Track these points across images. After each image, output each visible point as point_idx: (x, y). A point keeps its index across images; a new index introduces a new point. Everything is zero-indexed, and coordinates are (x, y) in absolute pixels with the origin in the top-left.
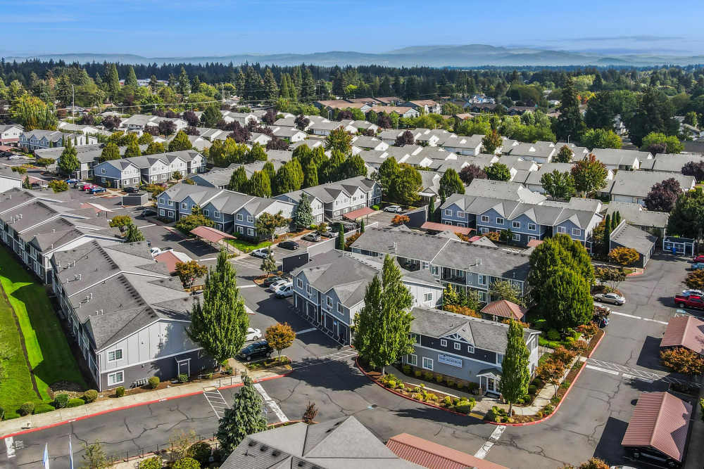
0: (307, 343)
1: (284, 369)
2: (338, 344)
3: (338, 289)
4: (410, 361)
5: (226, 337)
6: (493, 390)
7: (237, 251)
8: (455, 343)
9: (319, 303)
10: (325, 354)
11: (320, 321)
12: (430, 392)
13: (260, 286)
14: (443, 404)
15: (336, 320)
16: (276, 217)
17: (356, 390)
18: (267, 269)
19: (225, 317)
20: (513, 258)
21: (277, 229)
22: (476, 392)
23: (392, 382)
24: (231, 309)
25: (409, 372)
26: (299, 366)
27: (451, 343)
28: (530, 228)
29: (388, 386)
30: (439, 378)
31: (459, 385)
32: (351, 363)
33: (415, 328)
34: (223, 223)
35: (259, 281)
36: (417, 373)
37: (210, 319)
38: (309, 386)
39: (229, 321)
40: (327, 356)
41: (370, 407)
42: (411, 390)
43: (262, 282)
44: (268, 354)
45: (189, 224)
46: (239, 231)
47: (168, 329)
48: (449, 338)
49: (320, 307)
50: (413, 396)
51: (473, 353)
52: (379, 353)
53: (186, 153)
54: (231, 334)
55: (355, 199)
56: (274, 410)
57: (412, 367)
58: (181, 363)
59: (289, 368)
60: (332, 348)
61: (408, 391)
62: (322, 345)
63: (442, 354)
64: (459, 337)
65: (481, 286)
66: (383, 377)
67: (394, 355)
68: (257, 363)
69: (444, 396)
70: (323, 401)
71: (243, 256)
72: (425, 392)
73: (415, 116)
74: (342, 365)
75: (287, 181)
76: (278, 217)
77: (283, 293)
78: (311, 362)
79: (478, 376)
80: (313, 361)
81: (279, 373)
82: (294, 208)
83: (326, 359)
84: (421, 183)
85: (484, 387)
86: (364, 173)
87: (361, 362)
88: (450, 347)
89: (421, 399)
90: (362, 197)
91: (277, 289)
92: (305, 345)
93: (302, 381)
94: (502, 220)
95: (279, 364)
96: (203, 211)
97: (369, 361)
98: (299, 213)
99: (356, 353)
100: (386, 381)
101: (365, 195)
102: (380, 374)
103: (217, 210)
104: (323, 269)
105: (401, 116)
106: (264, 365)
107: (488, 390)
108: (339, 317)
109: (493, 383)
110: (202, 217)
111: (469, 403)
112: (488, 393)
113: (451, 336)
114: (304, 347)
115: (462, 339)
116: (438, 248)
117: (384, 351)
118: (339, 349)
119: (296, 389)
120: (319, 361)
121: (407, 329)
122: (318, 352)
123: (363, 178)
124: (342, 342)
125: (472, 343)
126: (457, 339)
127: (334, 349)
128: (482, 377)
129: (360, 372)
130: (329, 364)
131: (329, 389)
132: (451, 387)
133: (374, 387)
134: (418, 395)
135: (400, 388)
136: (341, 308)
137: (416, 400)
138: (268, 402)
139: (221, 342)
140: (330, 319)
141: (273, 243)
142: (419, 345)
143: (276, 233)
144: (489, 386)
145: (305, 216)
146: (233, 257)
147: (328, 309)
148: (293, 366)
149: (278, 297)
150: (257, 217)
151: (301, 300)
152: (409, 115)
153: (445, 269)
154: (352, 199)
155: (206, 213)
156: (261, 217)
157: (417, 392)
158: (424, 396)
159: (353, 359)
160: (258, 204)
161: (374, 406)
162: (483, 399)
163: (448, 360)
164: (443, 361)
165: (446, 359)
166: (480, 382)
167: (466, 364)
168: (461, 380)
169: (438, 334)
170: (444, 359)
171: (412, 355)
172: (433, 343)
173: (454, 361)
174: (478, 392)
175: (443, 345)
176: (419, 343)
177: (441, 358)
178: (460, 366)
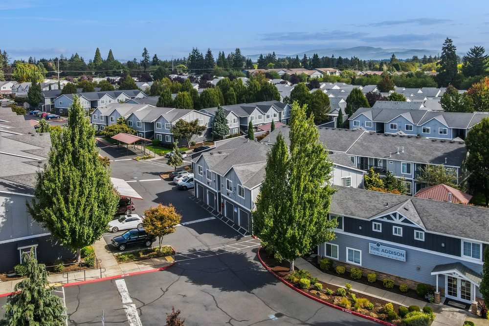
0: (200, 233)
1: (163, 261)
2: (238, 234)
3: (238, 169)
4: (329, 253)
5: (76, 215)
6: (455, 295)
7: (152, 154)
8: (394, 227)
9: (219, 189)
10: (218, 245)
11: (220, 210)
12: (359, 295)
13: (165, 179)
14: (384, 315)
15: (237, 206)
16: (191, 124)
17: (254, 291)
18: (173, 163)
19: (75, 188)
20: (441, 145)
21: (194, 136)
22: (430, 297)
23: (305, 281)
24: (84, 176)
25: (327, 268)
26: (185, 258)
27: (387, 227)
28: (441, 132)
29: (299, 286)
30: (372, 276)
31: (403, 287)
32: (251, 257)
33: (335, 208)
34: (144, 132)
35: (166, 175)
36: (340, 269)
37: (54, 190)
38: (190, 284)
39: (81, 194)
40: (221, 248)
41: (272, 317)
42: (331, 292)
43: (168, 176)
44: (148, 244)
45: (111, 131)
46: (158, 139)
47: (6, 205)
48: (385, 220)
49: (219, 194)
50: (336, 300)
51: (423, 240)
52: (285, 239)
53: (132, 91)
54: (84, 210)
55: (268, 117)
56: (129, 318)
57: (331, 261)
58: (23, 250)
59: (170, 260)
60: (230, 238)
61: (327, 294)
62: (217, 234)
63: (375, 242)
64: (400, 217)
65: (405, 176)
66: (292, 275)
67: (307, 241)
68: (131, 253)
69: (384, 303)
70: (205, 306)
71: (158, 157)
72: (354, 295)
73: (319, 77)
74: (240, 258)
75: (208, 102)
76: (194, 124)
77: (185, 184)
78: (199, 253)
79: (433, 274)
80: (203, 253)
81: (155, 266)
82: (211, 119)
83: (220, 251)
84: (329, 104)
85: (441, 290)
86: (278, 99)
87: (264, 254)
88: (387, 233)
89: (349, 306)
90: (275, 116)
91: (180, 181)
92: (197, 234)
93: (182, 277)
94: (411, 127)
95: (159, 255)
96: (127, 122)
97: (274, 252)
98: (215, 124)
99: (258, 243)
100: (296, 280)
101: (278, 115)
102: (288, 269)
103: (138, 120)
104: (224, 154)
105: (309, 76)
106: (139, 255)
107: (447, 295)
108: (240, 201)
109: (455, 286)
110: (124, 126)
111: (425, 316)
112: (447, 300)
113: (388, 217)
114: (196, 237)
115: (406, 221)
116: (352, 139)
117: (293, 236)
118: (238, 239)
119: (170, 289)
120: (209, 252)
121: (326, 206)
122: (213, 243)
123: (276, 102)
124: (243, 232)
125: (421, 226)
126: (397, 221)
127: (232, 239)
128: (440, 276)
129: (261, 266)
130: (222, 257)
131: (217, 289)
132: (389, 289)
133: (280, 286)
134: (345, 300)
135: (316, 288)
136: (241, 191)
137: (341, 307)
138: (125, 306)
139: (69, 221)
140: (231, 206)
141: (189, 149)
142: (341, 231)
143: (192, 140)
144: (449, 289)
145: (220, 126)
146: (147, 158)
147: (228, 194)
148: (176, 258)
149: (181, 188)
150: (174, 123)
151: (202, 189)
152: (315, 76)
153: (362, 159)
154: (266, 116)
155: (130, 124)
156: (177, 123)
157: (340, 295)
158: (353, 303)
159: (254, 251)
160: (177, 113)
161: (278, 315)
162: (443, 309)
163: (383, 250)
164: (376, 253)
165: (381, 250)
166: (436, 283)
167: (412, 257)
168: (405, 279)
169: (367, 215)
170: (378, 250)
171: (332, 244)
172: (360, 228)
173: (392, 253)
174: (434, 297)
175: (377, 230)
176: (341, 228)
177: (373, 248)
178: (403, 259)
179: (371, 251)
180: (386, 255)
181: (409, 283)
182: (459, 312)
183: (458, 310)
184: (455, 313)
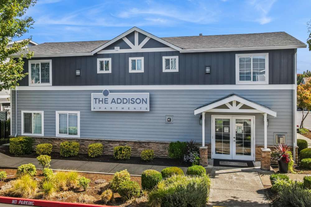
4: (28, 128)
8: (131, 59)
48: (117, 50)
51: (177, 70)
63: (100, 92)
107: (214, 156)
126: (136, 47)
132: (124, 161)
142: (48, 87)
162: (217, 172)
163: (113, 101)
164: (103, 107)
165: (110, 101)
166: (202, 140)
167: (158, 101)
168: (148, 143)
169: (90, 50)
170: (105, 101)
171: (32, 112)
172: (78, 73)
173: (128, 101)
174: (199, 156)
175: (104, 72)
176: (48, 81)
177: (97, 100)
178: (145, 107)
179: (95, 107)
180: (119, 107)
181: (154, 147)
182: (243, 171)
183: (240, 169)
184: (238, 173)
